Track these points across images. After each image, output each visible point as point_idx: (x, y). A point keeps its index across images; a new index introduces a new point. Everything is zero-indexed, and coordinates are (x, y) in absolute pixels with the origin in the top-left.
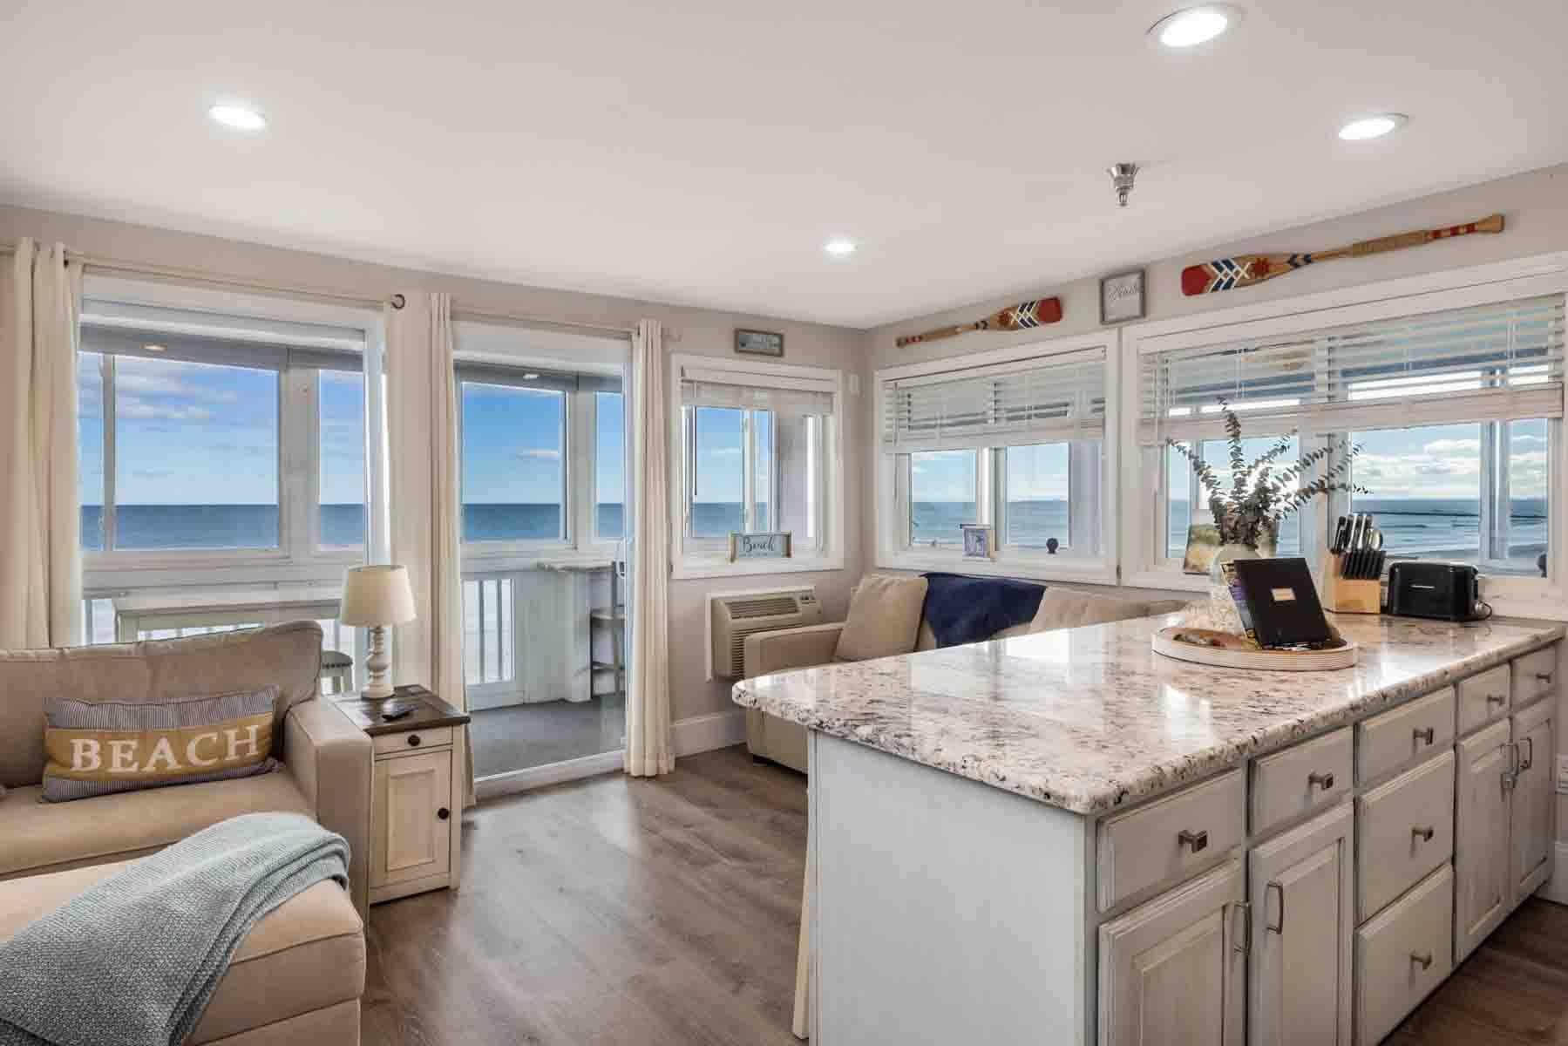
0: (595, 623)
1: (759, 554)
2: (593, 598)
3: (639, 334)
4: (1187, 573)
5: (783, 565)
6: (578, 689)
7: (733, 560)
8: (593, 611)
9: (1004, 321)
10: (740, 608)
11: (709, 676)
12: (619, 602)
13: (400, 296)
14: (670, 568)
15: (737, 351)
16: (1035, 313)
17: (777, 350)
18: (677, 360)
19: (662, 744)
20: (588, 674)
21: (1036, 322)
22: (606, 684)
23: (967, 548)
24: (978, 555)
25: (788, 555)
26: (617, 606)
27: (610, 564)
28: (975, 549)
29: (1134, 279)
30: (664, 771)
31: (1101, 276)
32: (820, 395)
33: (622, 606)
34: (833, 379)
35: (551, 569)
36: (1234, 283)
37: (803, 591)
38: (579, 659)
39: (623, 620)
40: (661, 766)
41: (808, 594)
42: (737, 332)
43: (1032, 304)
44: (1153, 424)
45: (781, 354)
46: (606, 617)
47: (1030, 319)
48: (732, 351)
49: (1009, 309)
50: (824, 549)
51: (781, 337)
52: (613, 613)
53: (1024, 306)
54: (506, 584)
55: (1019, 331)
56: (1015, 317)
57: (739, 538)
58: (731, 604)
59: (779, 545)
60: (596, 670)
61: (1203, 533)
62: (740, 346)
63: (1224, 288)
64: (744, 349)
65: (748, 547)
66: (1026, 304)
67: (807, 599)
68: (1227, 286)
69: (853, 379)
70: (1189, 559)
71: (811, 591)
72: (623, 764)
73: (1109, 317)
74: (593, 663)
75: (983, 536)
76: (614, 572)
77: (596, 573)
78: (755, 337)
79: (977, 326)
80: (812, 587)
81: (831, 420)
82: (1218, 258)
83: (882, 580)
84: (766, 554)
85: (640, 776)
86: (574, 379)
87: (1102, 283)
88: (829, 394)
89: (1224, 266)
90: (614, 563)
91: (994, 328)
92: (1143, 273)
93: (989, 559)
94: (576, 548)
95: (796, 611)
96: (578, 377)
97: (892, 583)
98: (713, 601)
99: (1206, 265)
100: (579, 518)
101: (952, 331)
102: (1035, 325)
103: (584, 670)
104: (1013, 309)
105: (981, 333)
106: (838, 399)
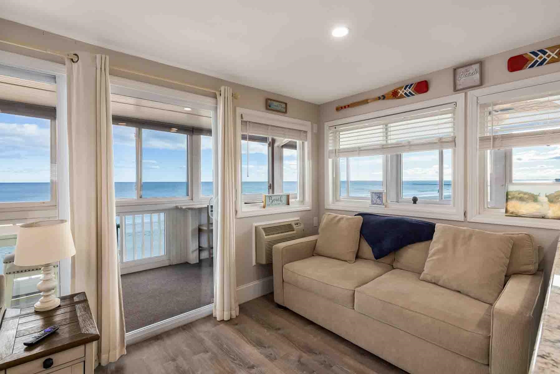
0: (200, 230)
1: (276, 204)
2: (200, 220)
3: (221, 94)
4: (506, 216)
5: (285, 209)
6: (193, 258)
7: (264, 207)
8: (200, 226)
9: (395, 94)
10: (269, 230)
11: (254, 263)
12: (211, 222)
13: (76, 55)
14: (236, 212)
15: (267, 109)
16: (413, 90)
17: (284, 110)
18: (239, 111)
19: (233, 301)
20: (198, 251)
21: (414, 94)
22: (205, 255)
23: (372, 201)
24: (378, 204)
25: (288, 204)
26: (210, 224)
27: (207, 206)
28: (377, 201)
29: (477, 67)
30: (234, 316)
31: (455, 67)
32: (302, 133)
33: (212, 224)
34: (307, 126)
35: (181, 209)
36: (546, 61)
37: (296, 220)
38: (193, 245)
39: (212, 230)
40: (232, 314)
41: (298, 222)
42: (267, 100)
43: (412, 85)
44: (490, 139)
45: (286, 112)
46: (205, 228)
47: (410, 93)
48: (263, 108)
49: (398, 88)
50: (303, 201)
51: (286, 104)
52: (208, 227)
53: (407, 86)
54: (162, 215)
55: (405, 98)
56: (401, 92)
57: (267, 197)
58: (264, 228)
59: (284, 200)
60: (200, 249)
61: (516, 195)
62: (268, 107)
63: (538, 65)
64: (270, 108)
65: (271, 201)
66: (408, 85)
67: (297, 224)
68: (541, 64)
69: (315, 126)
70: (509, 208)
71: (298, 220)
72: (213, 311)
73: (459, 87)
74: (199, 247)
75: (381, 196)
76: (209, 210)
77: (200, 210)
78: (275, 104)
79: (379, 98)
80: (298, 218)
81: (306, 143)
82: (535, 49)
83: (337, 216)
84: (278, 204)
85: (222, 321)
86: (192, 129)
87: (455, 70)
88: (306, 132)
89: (539, 53)
90: (208, 206)
91: (388, 99)
92: (481, 63)
93: (384, 206)
94: (192, 199)
95: (293, 230)
96: (193, 129)
97: (342, 218)
98: (256, 227)
99: (526, 54)
100: (194, 188)
101: (365, 102)
102: (413, 95)
103: (197, 249)
104: (401, 88)
105: (381, 102)
106: (309, 135)
